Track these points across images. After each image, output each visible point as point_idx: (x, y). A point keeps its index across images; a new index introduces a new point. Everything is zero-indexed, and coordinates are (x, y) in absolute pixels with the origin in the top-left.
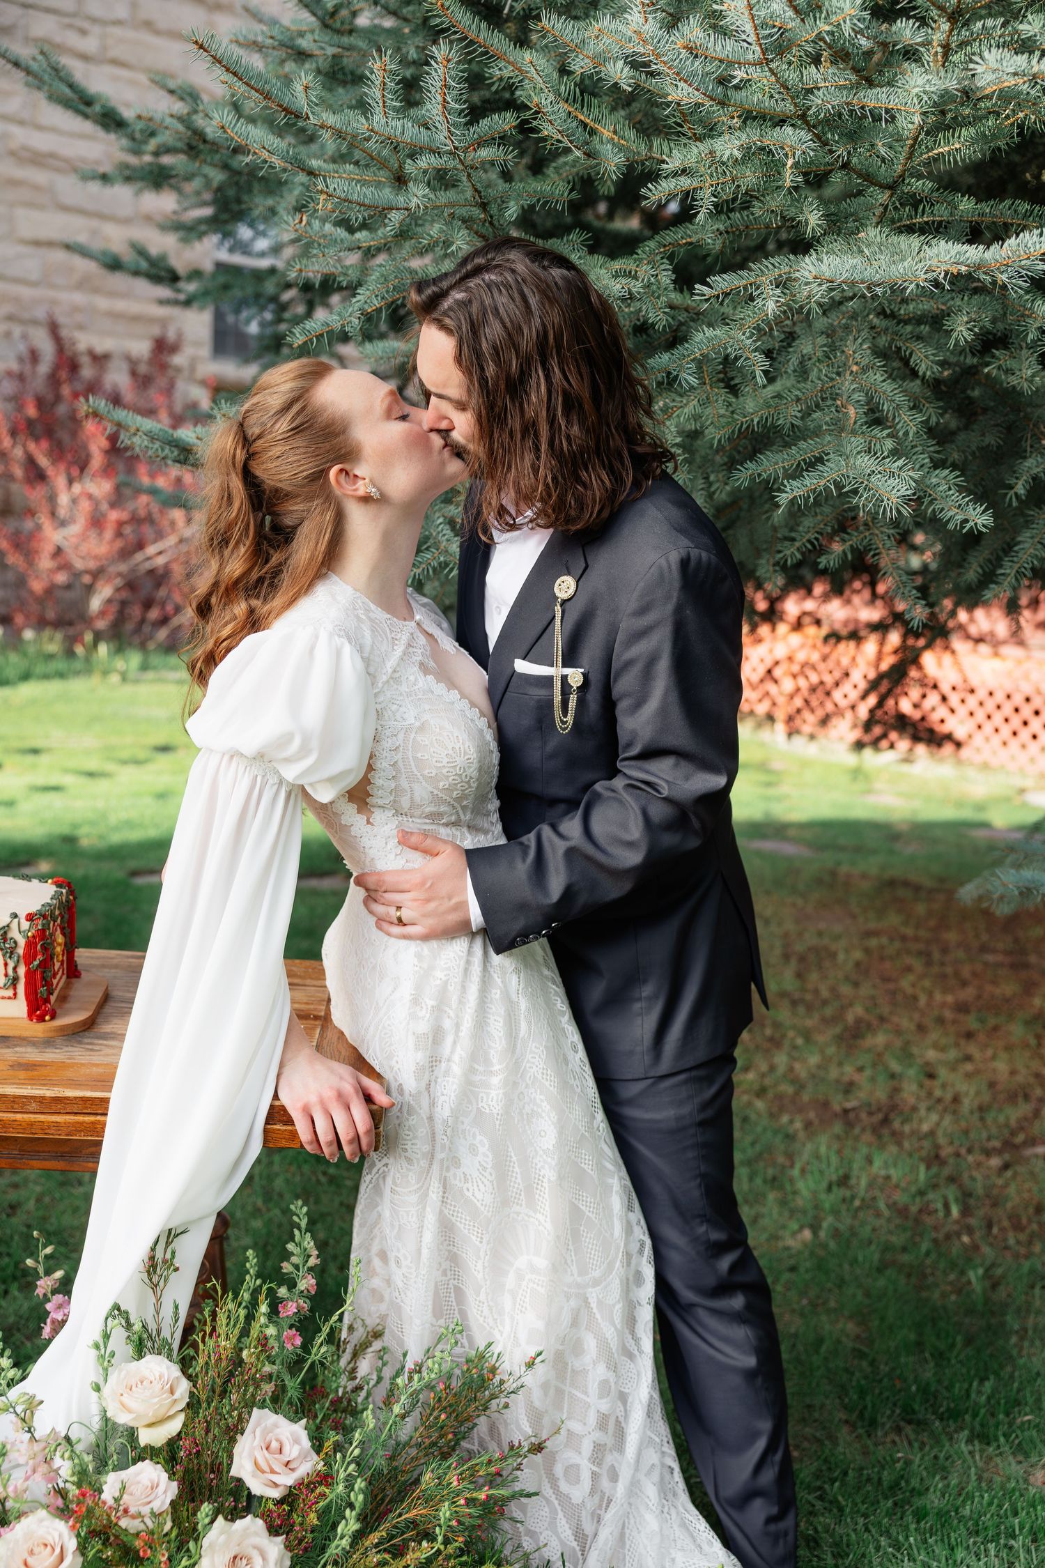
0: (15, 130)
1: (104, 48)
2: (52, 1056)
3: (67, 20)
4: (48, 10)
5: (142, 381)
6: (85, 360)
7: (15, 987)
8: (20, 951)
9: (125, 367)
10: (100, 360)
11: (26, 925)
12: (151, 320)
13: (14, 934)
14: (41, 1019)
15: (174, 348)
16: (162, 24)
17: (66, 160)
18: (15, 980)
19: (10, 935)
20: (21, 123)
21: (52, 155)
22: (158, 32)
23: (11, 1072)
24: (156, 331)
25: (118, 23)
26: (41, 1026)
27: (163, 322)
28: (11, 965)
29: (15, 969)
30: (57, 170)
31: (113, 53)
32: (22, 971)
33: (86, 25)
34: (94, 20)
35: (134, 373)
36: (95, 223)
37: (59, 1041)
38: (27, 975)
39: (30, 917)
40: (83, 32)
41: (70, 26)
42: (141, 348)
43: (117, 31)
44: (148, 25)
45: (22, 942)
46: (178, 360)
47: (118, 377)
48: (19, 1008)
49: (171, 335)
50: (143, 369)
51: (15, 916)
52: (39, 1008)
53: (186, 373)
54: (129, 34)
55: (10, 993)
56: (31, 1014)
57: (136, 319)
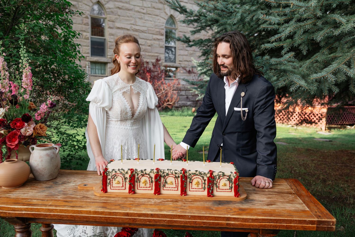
0: (133, 26)
1: (147, 12)
2: (246, 206)
3: (141, 7)
4: (138, 6)
5: (154, 66)
6: (145, 63)
7: (231, 189)
8: (233, 181)
9: (151, 64)
10: (147, 63)
11: (235, 175)
12: (155, 56)
13: (232, 177)
14: (238, 197)
15: (160, 60)
16: (156, 7)
17: (141, 30)
18: (232, 187)
19: (231, 177)
20: (134, 25)
21: (139, 30)
22: (155, 9)
23: (241, 212)
24: (156, 58)
25: (149, 7)
26: (238, 198)
27: (157, 56)
28: (231, 184)
29: (232, 185)
30: (140, 32)
31: (148, 12)
32: (233, 185)
33: (144, 8)
34: (145, 7)
35: (153, 65)
36: (146, 40)
37: (243, 202)
38: (235, 186)
39: (235, 173)
40: (143, 9)
41: (141, 8)
42: (154, 61)
43: (149, 9)
44: (154, 8)
45: (233, 179)
46: (160, 62)
47: (151, 66)
48: (232, 194)
49: (159, 59)
50: (154, 64)
51: (231, 172)
52: (237, 194)
53: (161, 65)
54: (151, 9)
55: (230, 190)
56: (235, 195)
57: (152, 56)
